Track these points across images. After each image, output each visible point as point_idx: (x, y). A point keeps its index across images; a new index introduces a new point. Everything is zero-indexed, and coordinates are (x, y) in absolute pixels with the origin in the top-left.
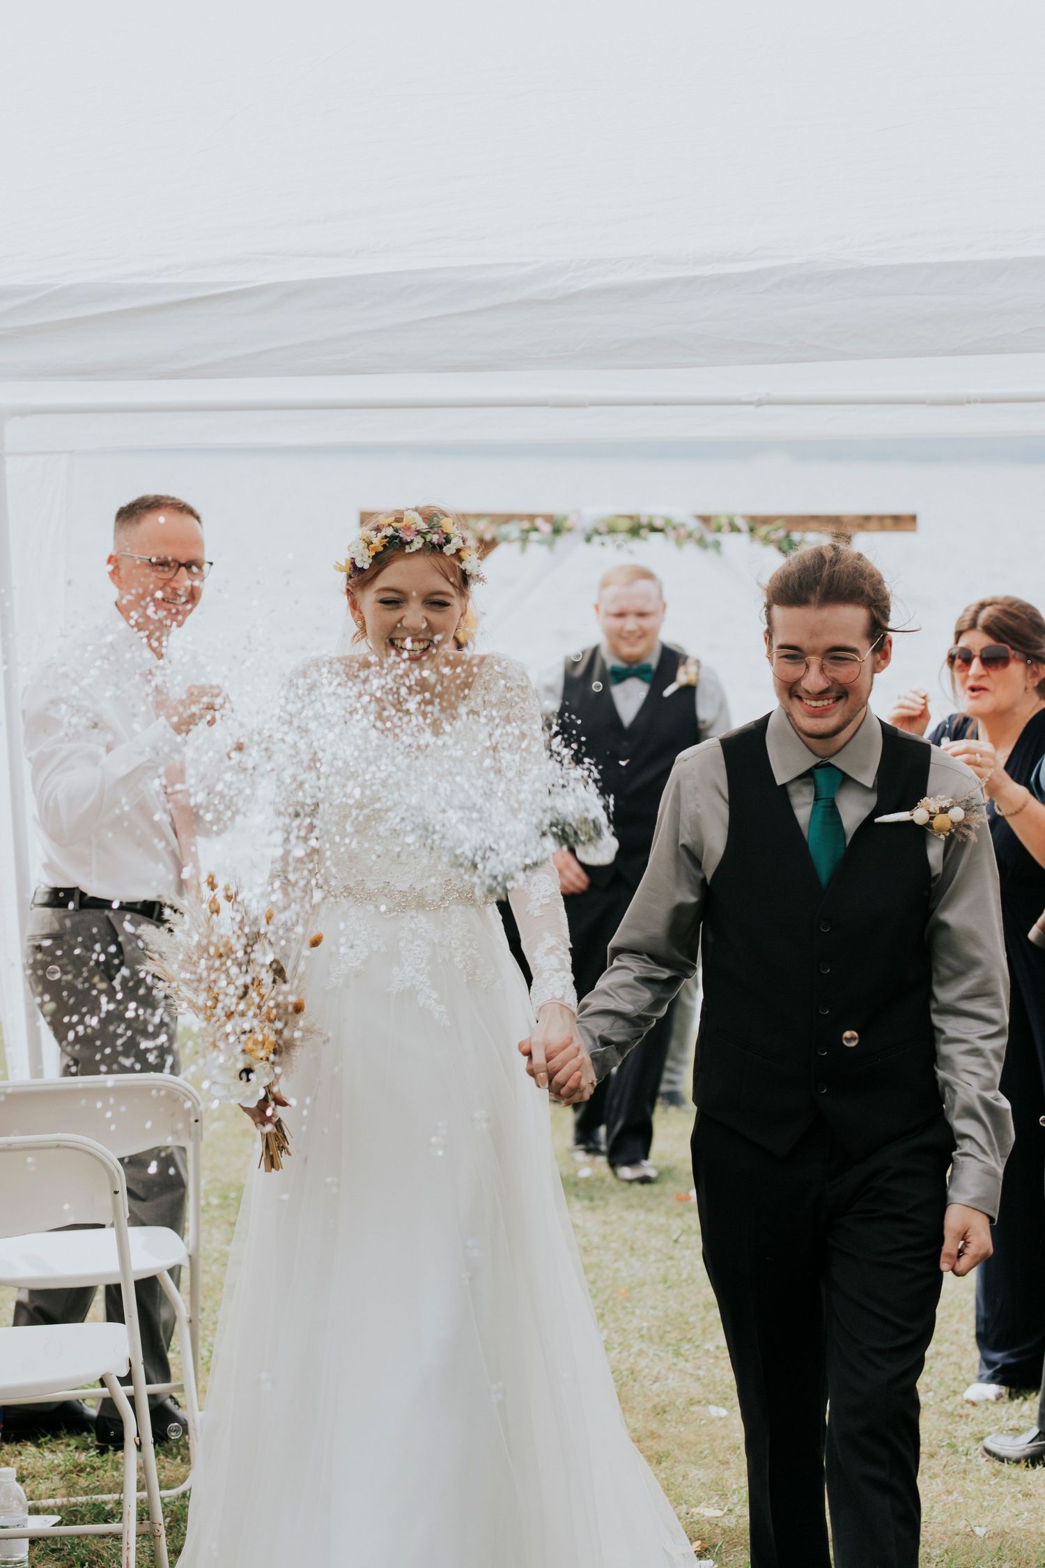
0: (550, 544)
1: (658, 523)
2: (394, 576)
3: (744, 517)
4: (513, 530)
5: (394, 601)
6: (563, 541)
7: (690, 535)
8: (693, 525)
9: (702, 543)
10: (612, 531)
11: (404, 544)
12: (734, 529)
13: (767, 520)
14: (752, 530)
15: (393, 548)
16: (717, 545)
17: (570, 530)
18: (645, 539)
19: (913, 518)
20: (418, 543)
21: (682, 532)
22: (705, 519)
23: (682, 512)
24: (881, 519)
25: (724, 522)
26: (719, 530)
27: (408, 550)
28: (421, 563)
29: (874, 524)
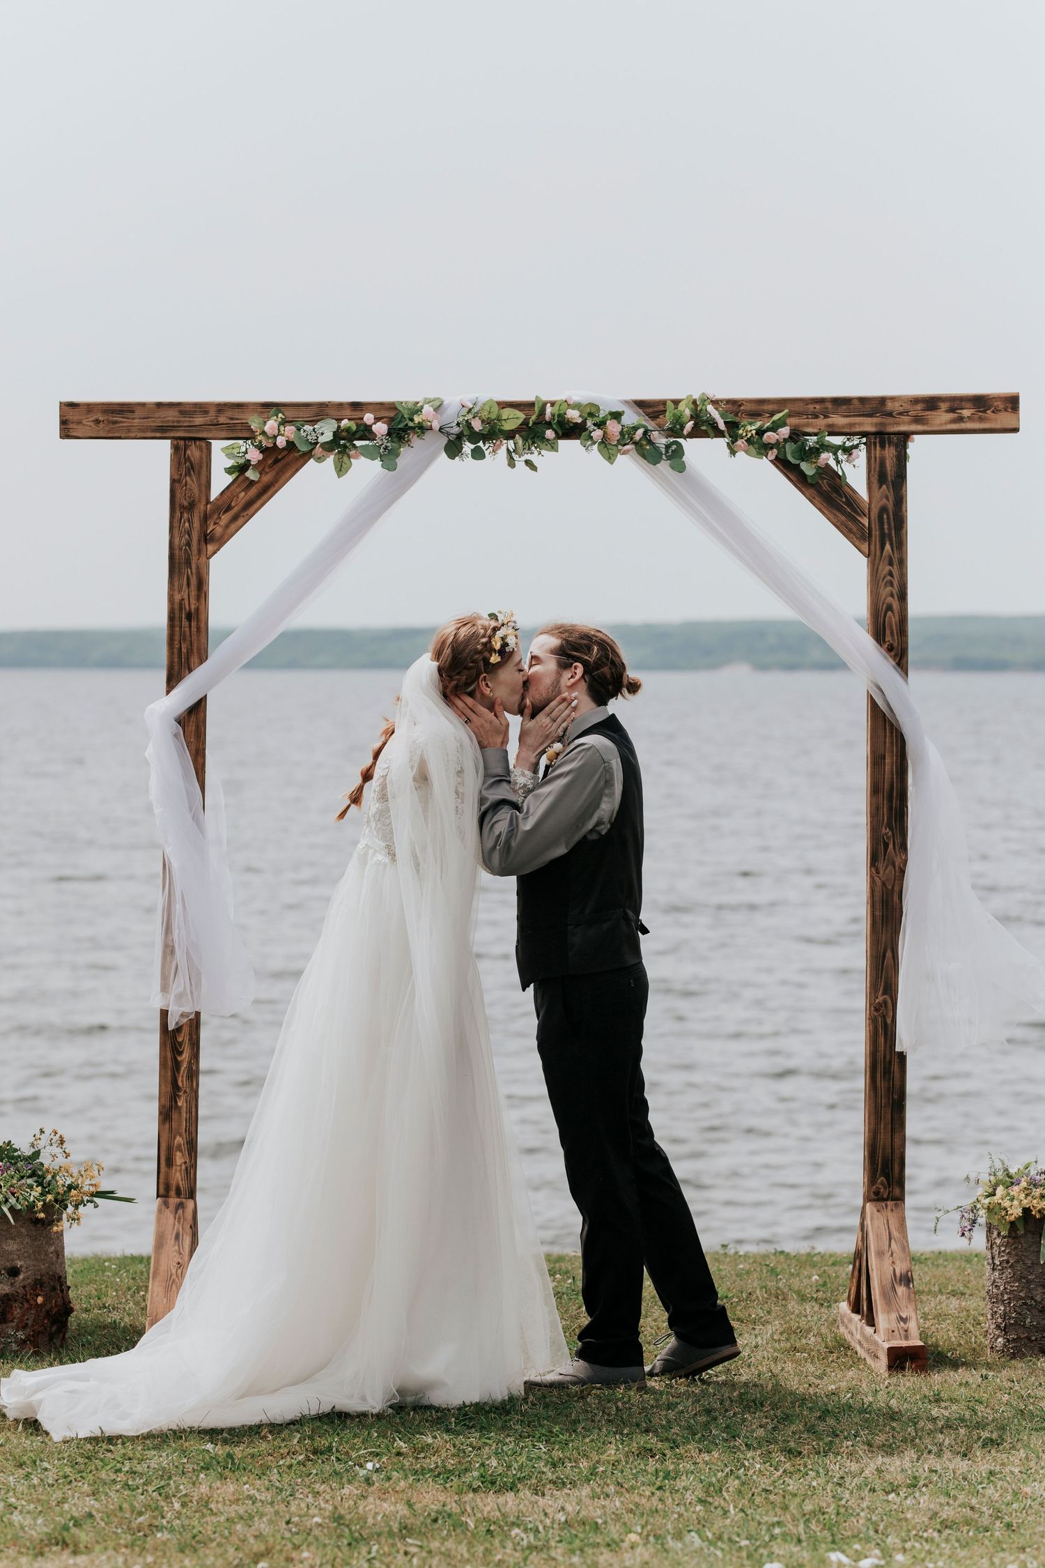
1: (574, 415)
3: (717, 403)
4: (325, 430)
7: (626, 437)
8: (632, 417)
9: (648, 451)
10: (494, 432)
12: (703, 426)
13: (759, 408)
14: (733, 427)
16: (675, 454)
17: (422, 429)
18: (554, 447)
19: (1013, 403)
21: (614, 428)
22: (651, 409)
23: (612, 397)
24: (956, 403)
25: (686, 410)
26: (678, 429)
29: (942, 418)
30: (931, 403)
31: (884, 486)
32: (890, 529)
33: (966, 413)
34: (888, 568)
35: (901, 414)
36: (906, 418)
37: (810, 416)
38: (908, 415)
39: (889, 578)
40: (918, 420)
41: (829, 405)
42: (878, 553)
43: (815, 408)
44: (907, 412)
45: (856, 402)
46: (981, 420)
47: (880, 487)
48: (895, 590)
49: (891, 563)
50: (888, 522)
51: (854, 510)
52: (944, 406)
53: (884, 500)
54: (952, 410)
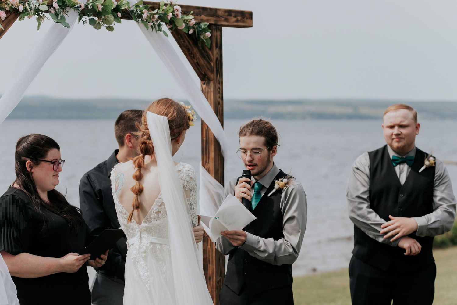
19: (251, 15)
24: (236, 13)
29: (233, 20)
30: (229, 12)
31: (217, 49)
32: (219, 67)
33: (239, 18)
34: (219, 85)
35: (221, 16)
36: (223, 19)
37: (196, 15)
38: (223, 18)
39: (219, 90)
40: (226, 20)
41: (201, 10)
42: (216, 79)
43: (197, 11)
44: (223, 16)
45: (209, 10)
46: (243, 22)
47: (216, 49)
48: (221, 95)
49: (219, 84)
50: (219, 65)
51: (209, 59)
52: (233, 14)
53: (217, 55)
54: (235, 17)
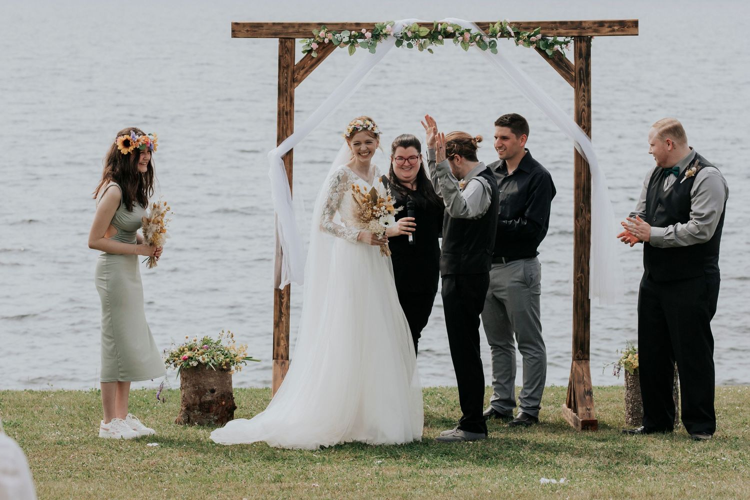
0: (372, 47)
1: (450, 29)
2: (356, 138)
3: (511, 24)
4: (345, 36)
5: (357, 144)
6: (381, 45)
7: (473, 39)
8: (475, 30)
9: (482, 45)
10: (416, 36)
11: (357, 129)
12: (505, 34)
13: (529, 26)
14: (517, 34)
15: (355, 131)
16: (493, 45)
17: (386, 35)
18: (441, 42)
19: (635, 24)
20: (361, 128)
21: (467, 35)
22: (483, 26)
23: (466, 22)
24: (611, 24)
25: (497, 27)
26: (494, 35)
27: (359, 131)
28: (363, 134)
29: (606, 29)
30: (601, 24)
32: (583, 77)
33: (616, 28)
35: (589, 28)
37: (550, 29)
38: (591, 29)
39: (583, 98)
40: (595, 30)
41: (558, 25)
42: (579, 86)
43: (552, 26)
44: (591, 27)
45: (569, 23)
46: (623, 30)
47: (580, 59)
48: (586, 103)
49: (584, 92)
50: (583, 74)
51: (568, 69)
52: (606, 25)
53: (581, 65)
54: (610, 27)
